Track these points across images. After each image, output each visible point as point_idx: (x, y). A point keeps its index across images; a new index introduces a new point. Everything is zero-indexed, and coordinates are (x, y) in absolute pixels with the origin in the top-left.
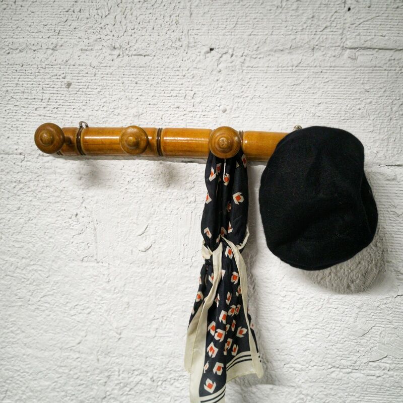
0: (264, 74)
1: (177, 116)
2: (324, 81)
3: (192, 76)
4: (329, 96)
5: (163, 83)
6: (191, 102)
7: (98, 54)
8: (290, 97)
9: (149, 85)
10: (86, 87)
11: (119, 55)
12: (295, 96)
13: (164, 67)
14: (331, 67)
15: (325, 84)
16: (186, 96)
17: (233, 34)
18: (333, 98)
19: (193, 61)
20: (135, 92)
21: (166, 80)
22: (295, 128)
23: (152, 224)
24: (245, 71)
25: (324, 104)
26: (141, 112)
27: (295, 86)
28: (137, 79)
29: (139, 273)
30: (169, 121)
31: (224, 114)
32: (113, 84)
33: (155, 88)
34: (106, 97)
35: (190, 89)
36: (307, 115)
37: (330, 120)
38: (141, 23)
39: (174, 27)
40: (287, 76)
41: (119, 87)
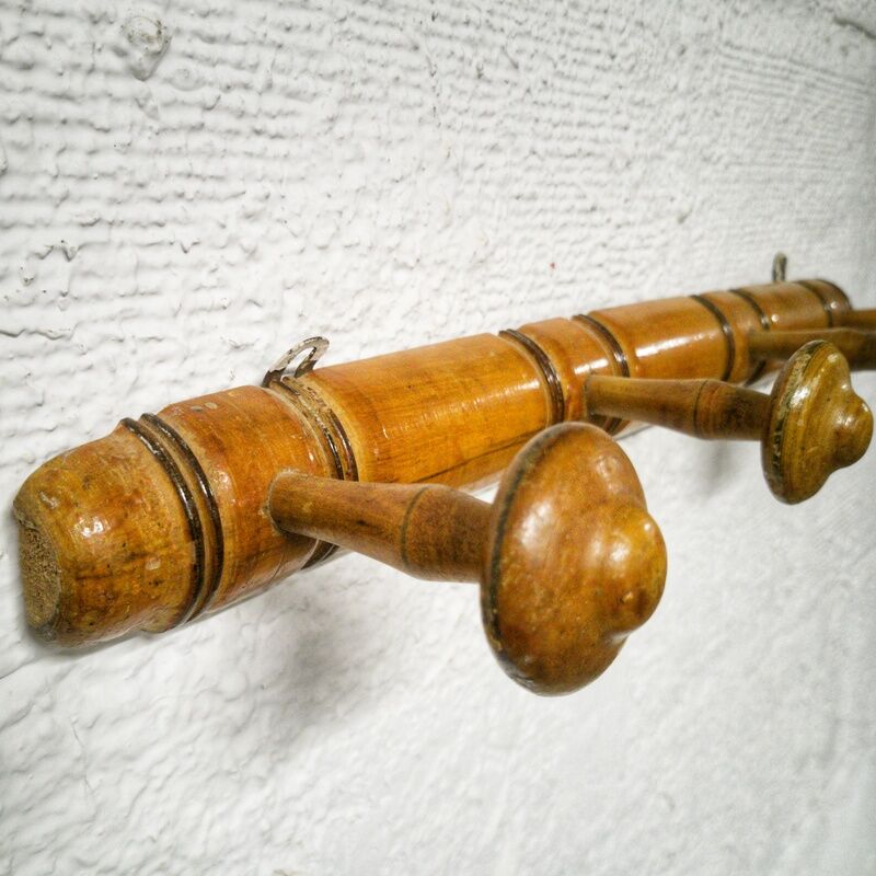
10: (259, 80)
33: (535, 111)
34: (360, 158)
41: (415, 96)
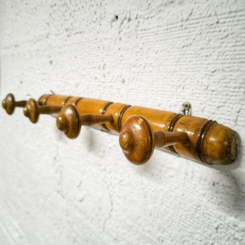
0: (155, 36)
1: (96, 86)
2: (220, 37)
4: (228, 59)
5: (88, 56)
6: (103, 73)
8: (180, 63)
12: (185, 61)
14: (231, 12)
15: (222, 41)
18: (233, 61)
19: (104, 32)
21: (90, 53)
25: (220, 71)
26: (78, 82)
27: (185, 48)
28: (77, 54)
30: (91, 91)
31: (124, 85)
35: (102, 60)
36: (199, 88)
37: (228, 97)
40: (177, 36)
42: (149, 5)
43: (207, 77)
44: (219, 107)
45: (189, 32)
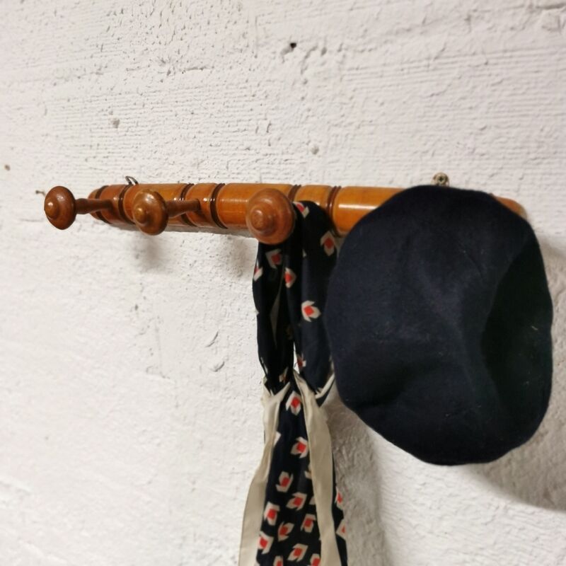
0: (379, 79)
1: (247, 162)
2: (491, 82)
3: (265, 95)
4: (504, 112)
5: (226, 110)
6: (266, 139)
7: (145, 74)
8: (425, 119)
9: (208, 116)
10: (135, 125)
11: (169, 72)
12: (435, 116)
13: (227, 83)
14: (505, 51)
15: (493, 88)
16: (257, 129)
17: (323, 12)
18: (511, 114)
19: (266, 69)
20: (192, 128)
21: (230, 105)
22: (435, 178)
23: (223, 330)
24: (346, 78)
25: (493, 128)
26: (201, 158)
27: (434, 98)
28: (194, 107)
29: (211, 401)
30: (236, 171)
31: (316, 157)
32: (164, 119)
33: (216, 120)
35: (263, 116)
36: (459, 152)
37: (506, 161)
38: (193, 17)
39: (235, 17)
40: (419, 80)
42: (366, 31)
43: (473, 136)
44: (492, 175)
45: (441, 75)
